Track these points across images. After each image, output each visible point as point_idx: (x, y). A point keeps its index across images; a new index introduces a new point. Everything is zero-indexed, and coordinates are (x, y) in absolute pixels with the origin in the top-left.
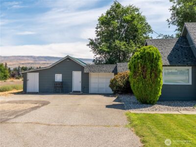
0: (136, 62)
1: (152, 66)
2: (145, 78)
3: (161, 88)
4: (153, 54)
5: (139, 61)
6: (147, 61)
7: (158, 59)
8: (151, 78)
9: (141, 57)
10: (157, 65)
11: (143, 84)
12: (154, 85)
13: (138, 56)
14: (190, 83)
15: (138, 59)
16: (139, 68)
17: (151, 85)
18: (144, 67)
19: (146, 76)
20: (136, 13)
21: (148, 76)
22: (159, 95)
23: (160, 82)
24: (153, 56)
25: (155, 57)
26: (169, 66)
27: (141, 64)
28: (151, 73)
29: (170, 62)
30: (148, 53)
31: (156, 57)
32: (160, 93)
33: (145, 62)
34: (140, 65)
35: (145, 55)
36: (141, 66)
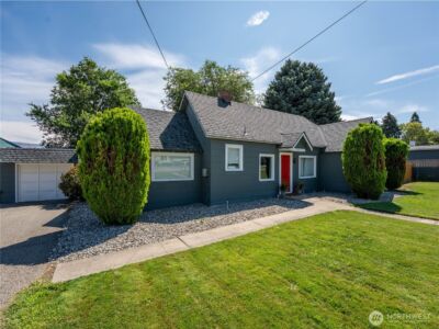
0: (92, 137)
1: (127, 148)
2: (111, 171)
3: (147, 190)
4: (130, 123)
5: (99, 135)
6: (117, 137)
7: (140, 134)
8: (125, 171)
9: (105, 128)
10: (138, 146)
11: (107, 186)
12: (131, 187)
13: (96, 124)
14: (192, 178)
15: (97, 131)
16: (98, 150)
17: (126, 187)
18: (109, 150)
19: (114, 168)
20: (121, 82)
21: (119, 168)
22: (143, 205)
23: (144, 179)
24: (131, 128)
25: (134, 129)
26: (161, 151)
27: (103, 143)
28: (126, 162)
29: (164, 144)
30: (119, 120)
31: (137, 131)
32: (145, 200)
33: (111, 138)
34: (100, 144)
35: (112, 124)
36: (104, 147)
